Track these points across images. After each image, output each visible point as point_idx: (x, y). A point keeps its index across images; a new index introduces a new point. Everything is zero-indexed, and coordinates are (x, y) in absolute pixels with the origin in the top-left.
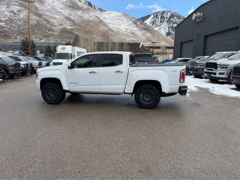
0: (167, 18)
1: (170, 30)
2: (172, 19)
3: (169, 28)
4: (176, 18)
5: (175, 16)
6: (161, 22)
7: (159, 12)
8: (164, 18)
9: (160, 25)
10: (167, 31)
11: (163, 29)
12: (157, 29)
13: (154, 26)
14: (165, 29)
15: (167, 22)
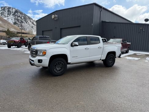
0: (13, 12)
1: (16, 21)
2: (16, 14)
3: (15, 20)
4: (19, 13)
5: (18, 12)
6: (8, 14)
7: (6, 7)
8: (10, 12)
9: (8, 17)
10: (14, 21)
11: (10, 19)
12: (6, 19)
13: (3, 16)
14: (12, 19)
15: (13, 15)
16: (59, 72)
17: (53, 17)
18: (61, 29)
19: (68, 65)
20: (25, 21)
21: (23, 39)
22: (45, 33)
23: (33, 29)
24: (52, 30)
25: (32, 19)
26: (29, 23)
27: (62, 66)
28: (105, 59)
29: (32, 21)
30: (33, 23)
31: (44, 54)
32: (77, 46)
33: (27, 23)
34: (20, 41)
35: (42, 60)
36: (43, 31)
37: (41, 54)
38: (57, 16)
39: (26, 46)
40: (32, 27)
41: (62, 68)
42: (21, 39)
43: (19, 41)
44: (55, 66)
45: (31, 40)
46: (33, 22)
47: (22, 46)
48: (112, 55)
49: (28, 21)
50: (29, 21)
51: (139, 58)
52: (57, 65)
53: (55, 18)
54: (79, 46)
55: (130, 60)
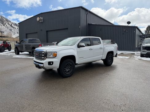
16: (68, 73)
17: (38, 19)
18: (47, 31)
19: (76, 66)
20: (3, 24)
21: (6, 42)
22: (28, 36)
23: (12, 32)
24: (37, 33)
25: (10, 22)
26: (6, 26)
27: (71, 67)
28: (105, 58)
29: (10, 23)
30: (11, 26)
31: (55, 56)
32: (84, 46)
33: (4, 26)
34: (3, 44)
35: (53, 62)
36: (27, 34)
37: (52, 56)
38: (42, 18)
39: (9, 51)
40: (11, 30)
41: (70, 69)
42: (4, 42)
43: (1, 45)
44: (65, 67)
45: (18, 43)
46: (12, 24)
47: (6, 50)
48: (111, 54)
49: (5, 24)
50: (7, 24)
51: (129, 57)
52: (67, 66)
53: (40, 20)
54: (85, 47)
55: (122, 59)
